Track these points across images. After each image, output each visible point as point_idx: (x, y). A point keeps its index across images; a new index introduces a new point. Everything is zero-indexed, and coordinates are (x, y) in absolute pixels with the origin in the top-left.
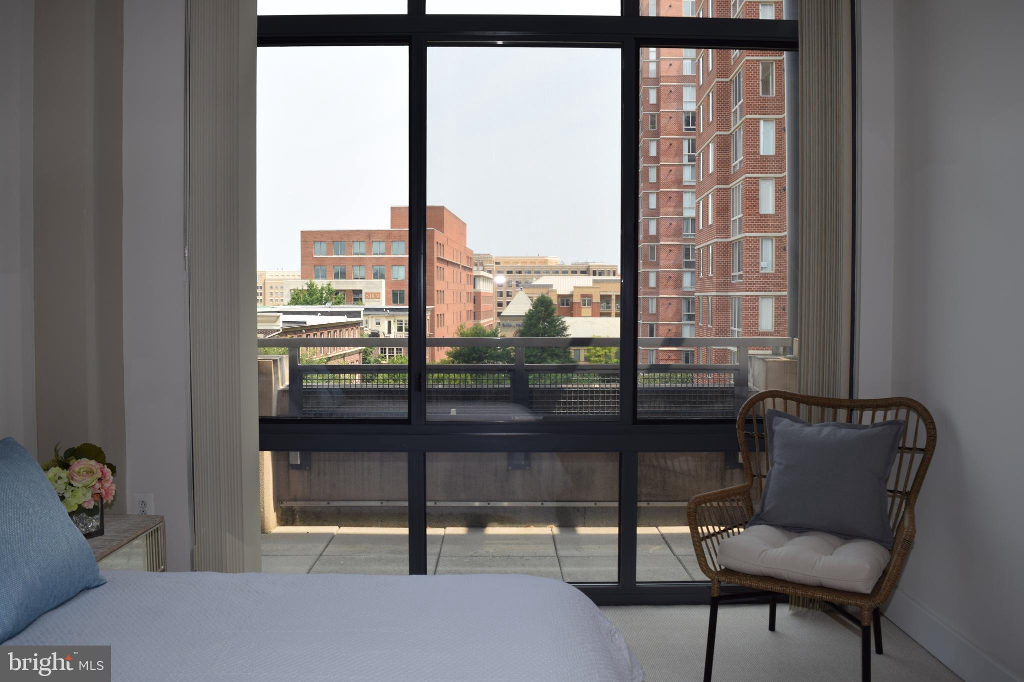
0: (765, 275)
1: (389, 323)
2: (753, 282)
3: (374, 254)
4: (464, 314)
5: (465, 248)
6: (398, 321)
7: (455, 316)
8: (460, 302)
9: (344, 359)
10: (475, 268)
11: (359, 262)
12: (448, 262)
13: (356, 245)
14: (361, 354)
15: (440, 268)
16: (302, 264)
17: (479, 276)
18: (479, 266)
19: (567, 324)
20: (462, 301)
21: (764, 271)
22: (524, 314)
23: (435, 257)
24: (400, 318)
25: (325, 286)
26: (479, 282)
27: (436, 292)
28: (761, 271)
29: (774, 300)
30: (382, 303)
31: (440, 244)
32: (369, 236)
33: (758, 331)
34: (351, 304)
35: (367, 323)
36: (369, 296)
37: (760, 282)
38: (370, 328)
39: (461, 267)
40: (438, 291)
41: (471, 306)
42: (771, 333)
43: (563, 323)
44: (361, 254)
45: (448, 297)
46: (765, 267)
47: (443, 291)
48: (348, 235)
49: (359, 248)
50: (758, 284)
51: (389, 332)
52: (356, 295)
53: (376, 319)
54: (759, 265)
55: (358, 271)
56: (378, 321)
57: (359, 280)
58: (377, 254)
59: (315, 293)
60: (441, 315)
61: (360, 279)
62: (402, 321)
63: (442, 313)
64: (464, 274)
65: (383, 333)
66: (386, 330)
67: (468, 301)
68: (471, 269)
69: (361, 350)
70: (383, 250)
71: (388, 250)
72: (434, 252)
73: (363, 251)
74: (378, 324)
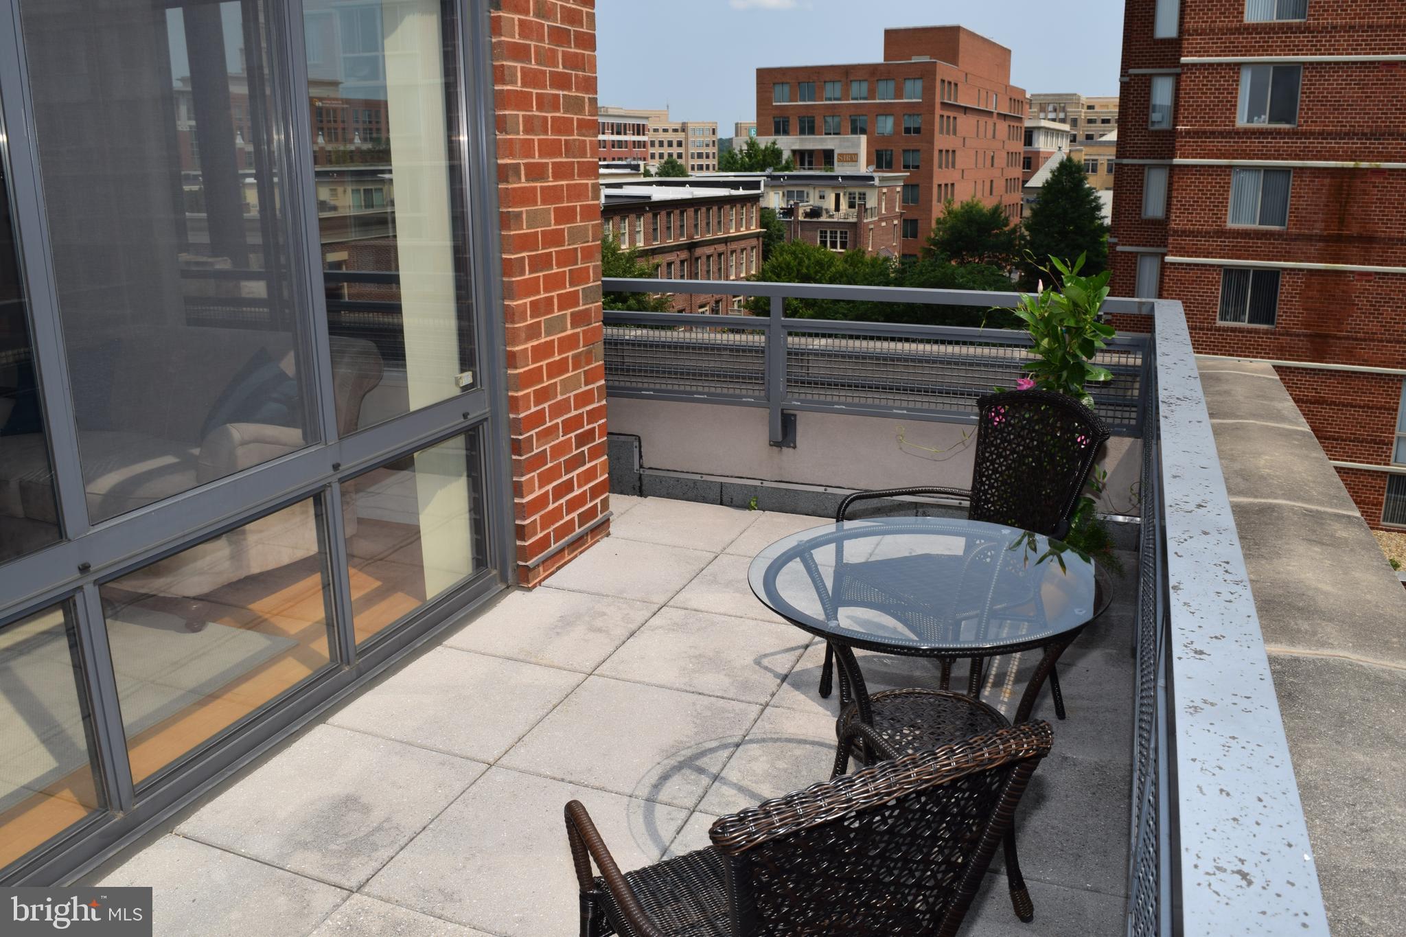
0: (1157, 133)
1: (838, 196)
2: (1137, 143)
3: (853, 99)
4: (1000, 184)
5: (1007, 86)
6: (850, 194)
7: (979, 186)
8: (992, 166)
9: (726, 245)
10: (1028, 116)
11: (833, 111)
12: (966, 110)
13: (829, 86)
14: (761, 239)
15: (948, 117)
16: (759, 115)
17: (1039, 128)
19: (1101, 201)
20: (995, 165)
21: (1157, 127)
22: (1041, 185)
23: (938, 100)
24: (853, 190)
26: (1039, 138)
27: (936, 154)
28: (1151, 128)
29: (1168, 172)
30: (863, 169)
31: (950, 83)
32: (845, 74)
33: (1140, 217)
34: (820, 169)
36: (842, 158)
37: (1148, 144)
38: (811, 203)
39: (995, 115)
40: (941, 151)
41: (1017, 172)
42: (1159, 221)
43: (1098, 198)
44: (835, 99)
45: (965, 159)
46: (1158, 122)
47: (954, 151)
48: (818, 73)
49: (832, 93)
50: (1144, 147)
51: (837, 208)
52: (828, 157)
53: (820, 191)
54: (1147, 118)
55: (832, 124)
56: (822, 194)
57: (830, 136)
58: (856, 99)
59: (755, 156)
60: (946, 185)
61: (834, 134)
62: (855, 194)
63: (949, 182)
64: (1003, 126)
65: (827, 210)
66: (832, 206)
67: (1010, 164)
68: (1021, 118)
69: (759, 232)
70: (864, 93)
71: (872, 94)
72: (934, 94)
73: (838, 94)
74: (822, 197)
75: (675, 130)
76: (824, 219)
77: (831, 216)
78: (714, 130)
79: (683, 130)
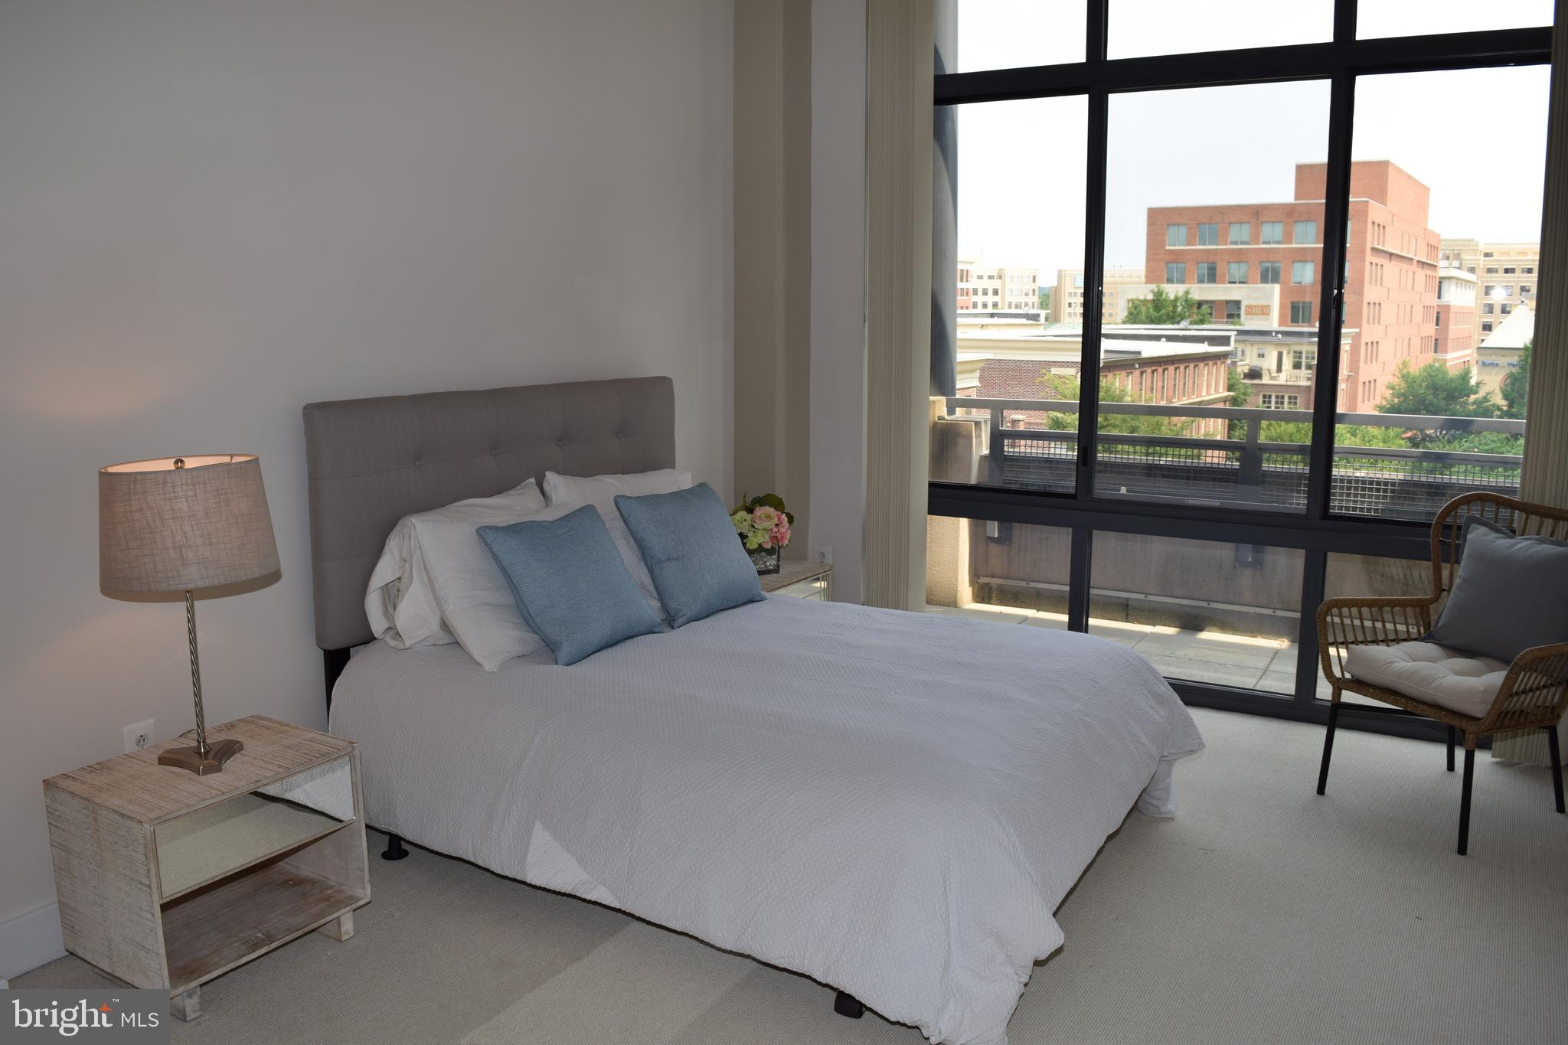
1: (1280, 355)
3: (1264, 243)
4: (1416, 342)
5: (1425, 230)
6: (1295, 352)
7: (1399, 346)
8: (1411, 321)
10: (1442, 263)
11: (1239, 256)
12: (1391, 256)
13: (1234, 228)
14: (1227, 404)
15: (1377, 264)
16: (1148, 260)
17: (1450, 278)
18: (1454, 259)
20: (1413, 321)
22: (1521, 346)
23: (1369, 246)
24: (1298, 348)
25: (1180, 294)
26: (1449, 289)
27: (1365, 306)
30: (1273, 323)
31: (1379, 225)
32: (1257, 214)
34: (1222, 323)
35: (1243, 354)
36: (1252, 310)
38: (1247, 362)
39: (1415, 262)
40: (1369, 303)
41: (1430, 329)
44: (1242, 243)
45: (1388, 313)
47: (1380, 304)
48: (1223, 213)
49: (1239, 236)
51: (1279, 369)
52: (1231, 310)
53: (1259, 349)
55: (1238, 271)
56: (1261, 352)
57: (1237, 285)
58: (1269, 243)
59: (1164, 306)
60: (1372, 343)
61: (1240, 283)
62: (1301, 353)
63: (1375, 342)
64: (1421, 273)
65: (1269, 370)
66: (1274, 366)
67: (1425, 320)
68: (1435, 266)
69: (1227, 396)
70: (1279, 237)
71: (1288, 237)
72: (1365, 238)
73: (1246, 238)
74: (1261, 356)
75: (991, 277)
76: (1266, 380)
77: (1272, 378)
78: (1034, 277)
79: (1000, 277)
